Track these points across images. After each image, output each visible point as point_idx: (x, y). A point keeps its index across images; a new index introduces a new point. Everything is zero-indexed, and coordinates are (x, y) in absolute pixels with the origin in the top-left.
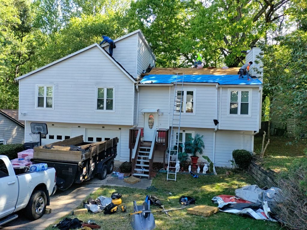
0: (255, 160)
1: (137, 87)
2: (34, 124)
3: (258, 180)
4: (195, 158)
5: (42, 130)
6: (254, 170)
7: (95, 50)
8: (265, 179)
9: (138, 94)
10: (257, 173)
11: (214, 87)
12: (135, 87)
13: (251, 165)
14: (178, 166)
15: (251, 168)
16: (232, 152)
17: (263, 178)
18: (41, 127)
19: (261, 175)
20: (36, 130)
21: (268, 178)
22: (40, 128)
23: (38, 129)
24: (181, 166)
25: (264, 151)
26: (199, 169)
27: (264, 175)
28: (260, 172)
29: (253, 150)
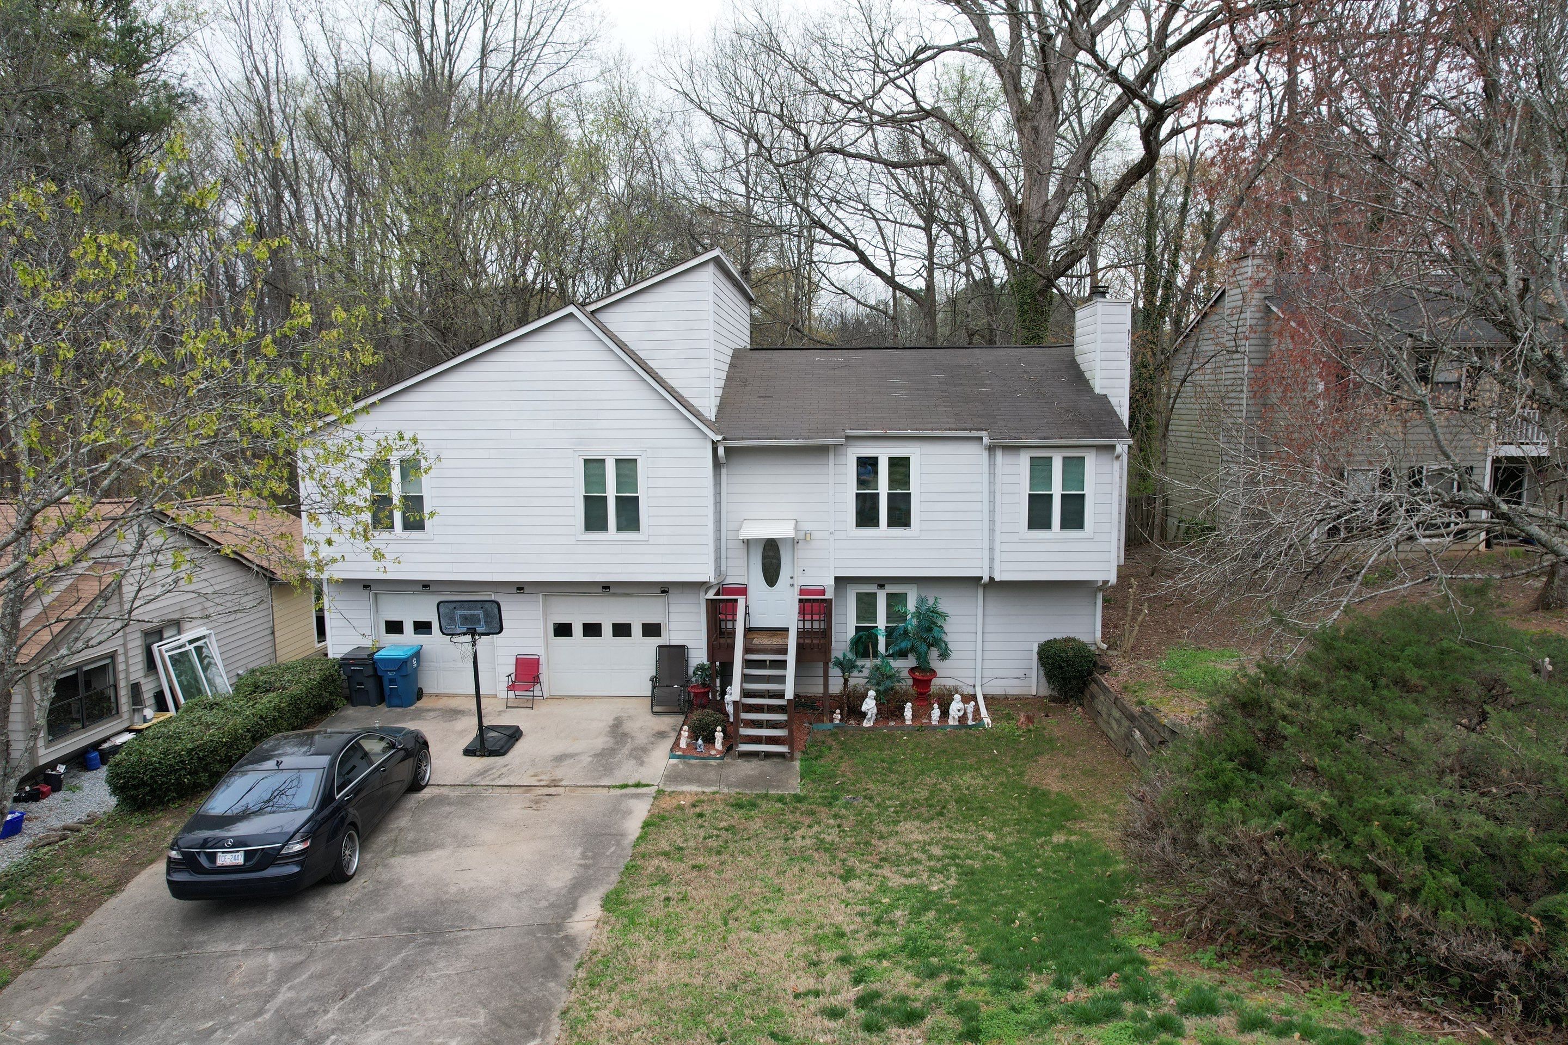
0: (1106, 669)
1: (721, 451)
2: (453, 605)
3: (1112, 736)
4: (923, 676)
5: (482, 622)
6: (1101, 703)
7: (569, 326)
8: (1129, 736)
9: (724, 471)
10: (1110, 715)
11: (976, 443)
12: (715, 450)
13: (1094, 687)
14: (869, 705)
15: (1093, 697)
16: (1036, 649)
17: (1123, 730)
18: (479, 612)
19: (1118, 722)
20: (458, 622)
21: (1137, 734)
22: (473, 615)
23: (465, 619)
24: (879, 705)
25: (1132, 640)
26: (936, 713)
27: (1126, 723)
28: (1116, 713)
29: (1099, 634)
